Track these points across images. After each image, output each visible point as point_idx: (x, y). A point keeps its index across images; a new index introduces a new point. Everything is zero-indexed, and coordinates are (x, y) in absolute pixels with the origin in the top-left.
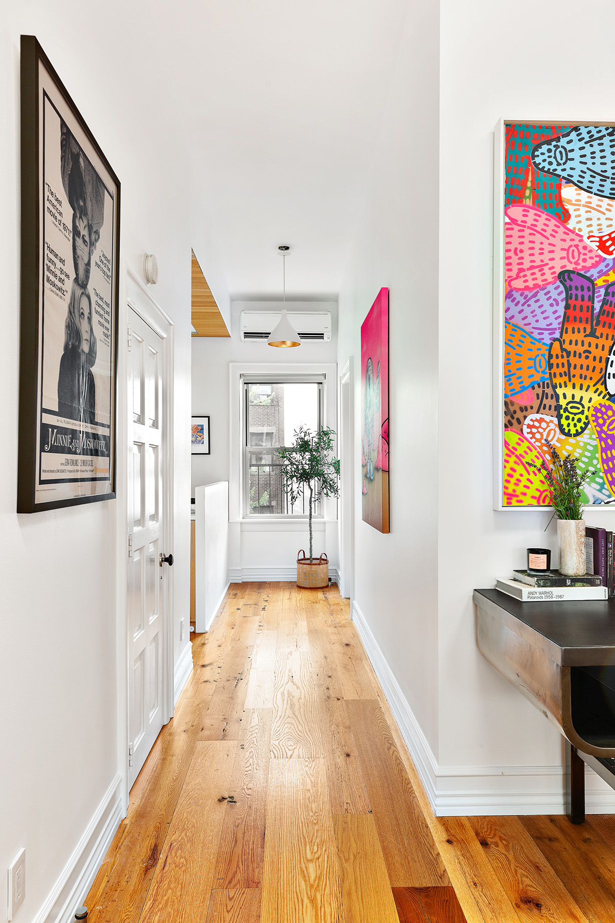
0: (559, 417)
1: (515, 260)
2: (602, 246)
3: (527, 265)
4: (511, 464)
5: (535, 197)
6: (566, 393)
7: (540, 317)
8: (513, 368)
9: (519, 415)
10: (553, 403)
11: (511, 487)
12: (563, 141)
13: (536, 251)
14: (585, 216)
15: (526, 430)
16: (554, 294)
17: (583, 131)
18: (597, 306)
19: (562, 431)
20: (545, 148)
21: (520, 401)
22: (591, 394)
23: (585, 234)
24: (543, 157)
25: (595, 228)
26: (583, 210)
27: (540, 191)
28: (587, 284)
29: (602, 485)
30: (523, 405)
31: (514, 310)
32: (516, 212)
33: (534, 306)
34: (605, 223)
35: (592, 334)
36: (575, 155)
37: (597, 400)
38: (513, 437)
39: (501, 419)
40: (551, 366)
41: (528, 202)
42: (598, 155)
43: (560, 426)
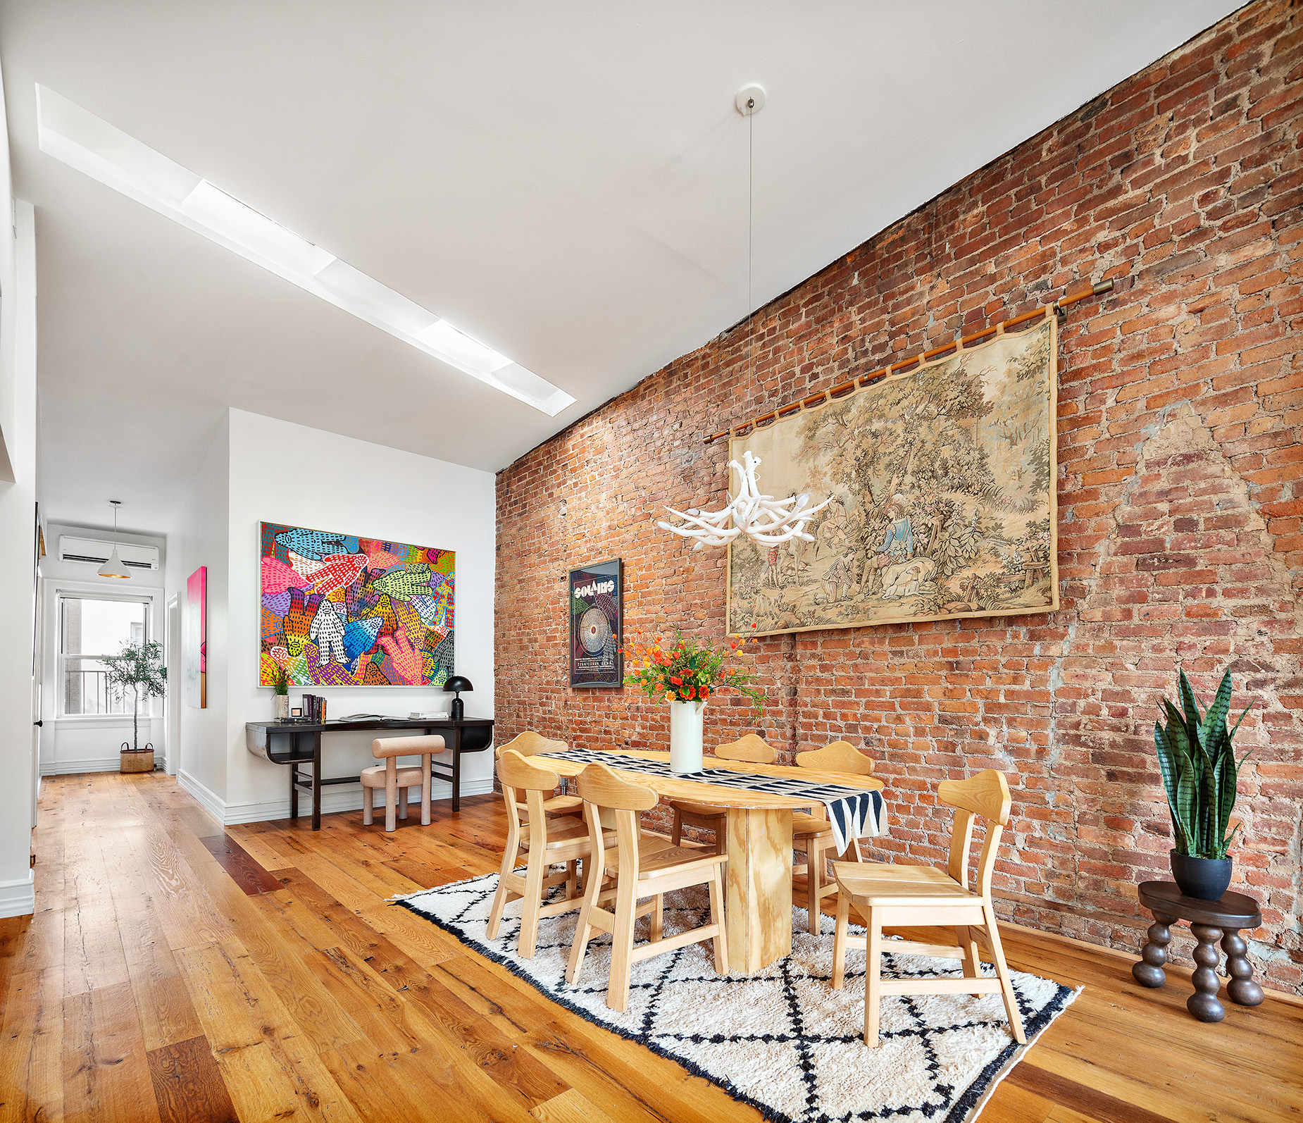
0: (288, 648)
1: (266, 580)
2: (308, 578)
3: (272, 583)
4: (265, 667)
5: (276, 555)
6: (291, 638)
7: (279, 606)
8: (265, 626)
9: (269, 646)
10: (285, 642)
11: (265, 678)
12: (289, 534)
13: (277, 578)
14: (299, 565)
15: (272, 653)
16: (285, 596)
17: (299, 531)
18: (306, 603)
19: (290, 654)
20: (281, 535)
21: (269, 641)
22: (303, 639)
23: (300, 573)
24: (279, 538)
25: (304, 571)
26: (299, 563)
27: (278, 553)
28: (300, 593)
29: (308, 677)
30: (271, 642)
31: (266, 602)
32: (267, 560)
33: (276, 601)
34: (309, 570)
35: (304, 614)
36: (296, 540)
37: (306, 642)
38: (265, 656)
39: (259, 648)
40: (284, 627)
41: (273, 557)
42: (306, 541)
43: (289, 652)
